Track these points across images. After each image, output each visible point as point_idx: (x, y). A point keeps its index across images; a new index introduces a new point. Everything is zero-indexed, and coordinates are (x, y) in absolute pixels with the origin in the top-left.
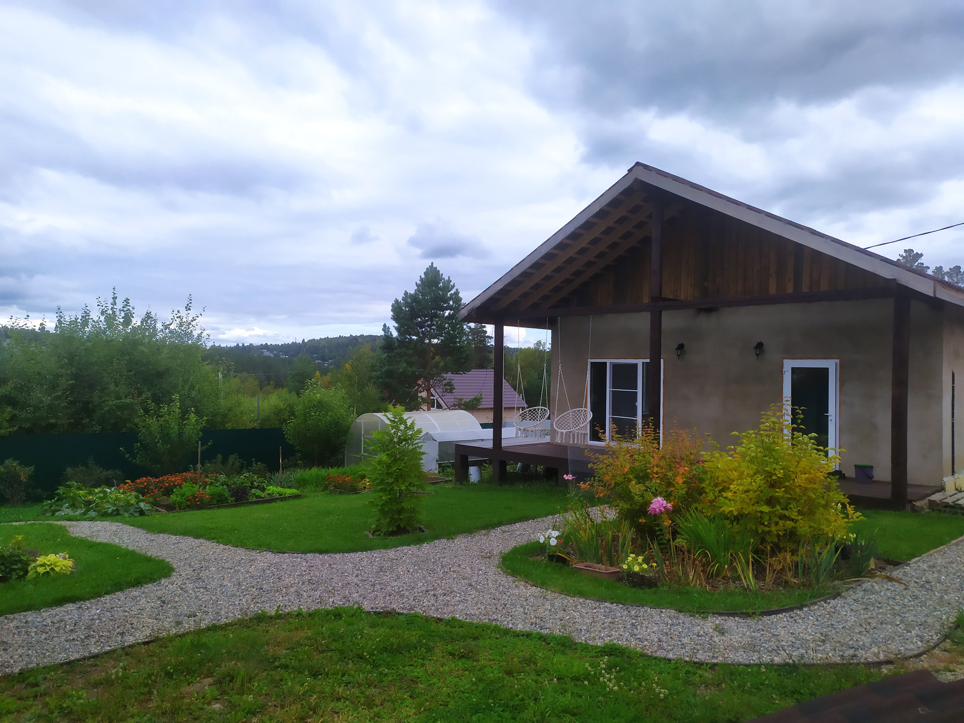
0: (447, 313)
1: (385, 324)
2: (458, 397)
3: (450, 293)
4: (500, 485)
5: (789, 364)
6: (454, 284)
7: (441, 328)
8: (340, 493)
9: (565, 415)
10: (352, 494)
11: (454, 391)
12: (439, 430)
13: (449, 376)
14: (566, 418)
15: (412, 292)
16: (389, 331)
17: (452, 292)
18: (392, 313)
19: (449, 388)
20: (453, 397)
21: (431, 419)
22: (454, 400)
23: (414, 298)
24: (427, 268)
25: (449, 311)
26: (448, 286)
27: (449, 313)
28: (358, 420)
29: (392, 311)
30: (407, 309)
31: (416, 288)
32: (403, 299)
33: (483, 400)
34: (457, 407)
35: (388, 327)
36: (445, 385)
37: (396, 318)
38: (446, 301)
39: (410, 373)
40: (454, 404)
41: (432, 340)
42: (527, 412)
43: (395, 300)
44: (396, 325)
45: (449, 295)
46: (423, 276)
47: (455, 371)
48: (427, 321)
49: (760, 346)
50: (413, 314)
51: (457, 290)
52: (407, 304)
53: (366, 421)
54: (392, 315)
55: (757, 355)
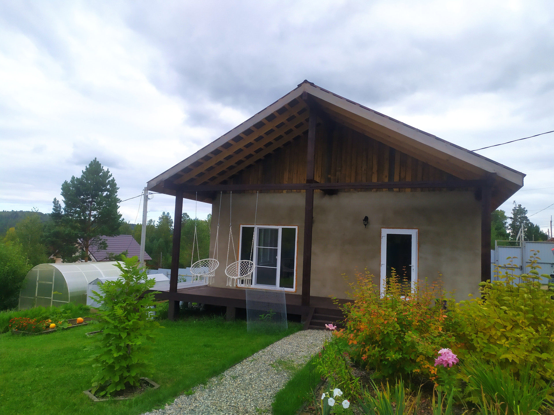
0: (105, 193)
1: (55, 198)
2: (110, 253)
3: (108, 180)
4: (175, 320)
5: (385, 232)
6: (112, 174)
7: (100, 204)
8: (24, 334)
9: (232, 265)
10: (37, 335)
11: (107, 248)
12: (104, 276)
13: (104, 237)
14: (233, 268)
15: (79, 176)
16: (58, 203)
17: (110, 179)
18: (62, 191)
19: (103, 246)
20: (105, 253)
21: (97, 267)
22: (106, 255)
23: (80, 181)
24: (92, 162)
25: (107, 192)
26: (106, 175)
27: (107, 194)
28: (33, 269)
29: (62, 189)
30: (74, 189)
31: (82, 174)
32: (71, 181)
33: (128, 255)
34: (108, 260)
35: (58, 200)
36: (100, 244)
37: (64, 194)
38: (105, 185)
39: (74, 235)
40: (106, 258)
41: (92, 212)
42: (200, 263)
43: (65, 181)
44: (64, 199)
45: (107, 182)
46: (88, 167)
47: (110, 235)
48: (89, 198)
49: (366, 219)
50: (79, 192)
51: (113, 178)
52: (74, 185)
53: (42, 269)
54: (62, 192)
55: (365, 225)
